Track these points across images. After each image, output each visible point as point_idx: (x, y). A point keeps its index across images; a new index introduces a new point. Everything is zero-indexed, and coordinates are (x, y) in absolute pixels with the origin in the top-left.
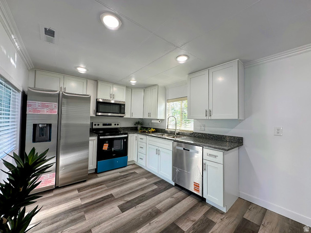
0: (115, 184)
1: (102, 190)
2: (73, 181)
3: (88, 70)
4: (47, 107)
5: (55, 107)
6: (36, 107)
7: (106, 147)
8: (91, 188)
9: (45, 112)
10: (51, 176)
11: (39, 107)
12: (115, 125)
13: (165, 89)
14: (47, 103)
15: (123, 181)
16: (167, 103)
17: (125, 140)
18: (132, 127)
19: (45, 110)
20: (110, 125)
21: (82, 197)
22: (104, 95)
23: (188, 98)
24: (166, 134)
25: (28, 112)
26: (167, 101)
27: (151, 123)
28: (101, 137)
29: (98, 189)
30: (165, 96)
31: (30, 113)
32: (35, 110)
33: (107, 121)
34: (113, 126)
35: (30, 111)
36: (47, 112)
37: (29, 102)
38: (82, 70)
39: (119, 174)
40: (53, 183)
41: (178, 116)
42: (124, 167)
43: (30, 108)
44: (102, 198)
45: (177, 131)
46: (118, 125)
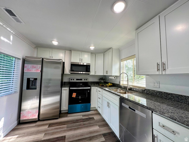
0: (73, 127)
1: (62, 130)
2: (51, 117)
3: (59, 43)
4: (35, 67)
5: (40, 68)
6: (28, 68)
7: (74, 95)
8: (57, 126)
9: (34, 71)
10: (35, 112)
11: (31, 68)
12: (85, 80)
13: (119, 51)
14: (35, 65)
15: (80, 125)
16: (121, 62)
17: (89, 91)
18: (97, 82)
19: (34, 69)
20: (81, 80)
21: (47, 132)
22: (75, 60)
23: (137, 56)
24: (119, 89)
25: (25, 71)
26: (121, 60)
27: (109, 79)
28: (71, 88)
29: (60, 128)
30: (120, 56)
31: (26, 71)
32: (28, 70)
33: (79, 77)
34: (83, 81)
35: (26, 70)
36: (35, 71)
37: (25, 65)
38: (55, 43)
39: (81, 117)
40: (36, 117)
41: (131, 73)
42: (88, 111)
43: (26, 68)
44: (57, 138)
45: (129, 87)
46: (87, 80)
